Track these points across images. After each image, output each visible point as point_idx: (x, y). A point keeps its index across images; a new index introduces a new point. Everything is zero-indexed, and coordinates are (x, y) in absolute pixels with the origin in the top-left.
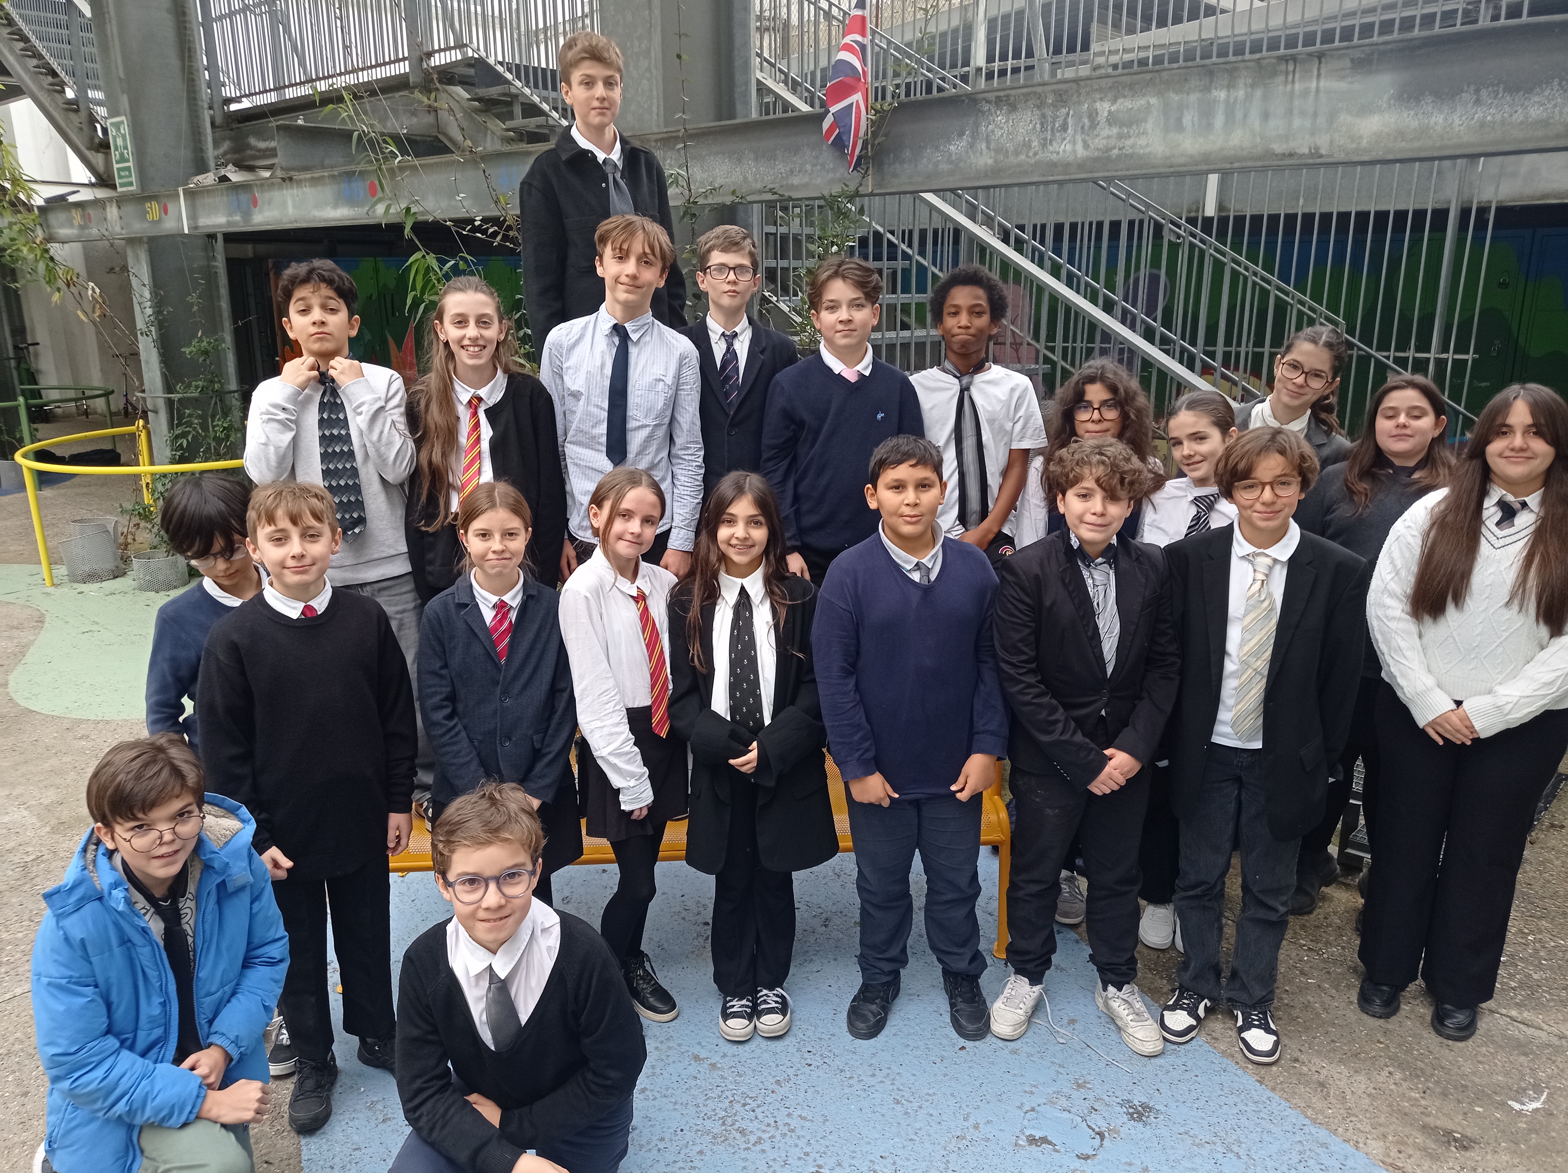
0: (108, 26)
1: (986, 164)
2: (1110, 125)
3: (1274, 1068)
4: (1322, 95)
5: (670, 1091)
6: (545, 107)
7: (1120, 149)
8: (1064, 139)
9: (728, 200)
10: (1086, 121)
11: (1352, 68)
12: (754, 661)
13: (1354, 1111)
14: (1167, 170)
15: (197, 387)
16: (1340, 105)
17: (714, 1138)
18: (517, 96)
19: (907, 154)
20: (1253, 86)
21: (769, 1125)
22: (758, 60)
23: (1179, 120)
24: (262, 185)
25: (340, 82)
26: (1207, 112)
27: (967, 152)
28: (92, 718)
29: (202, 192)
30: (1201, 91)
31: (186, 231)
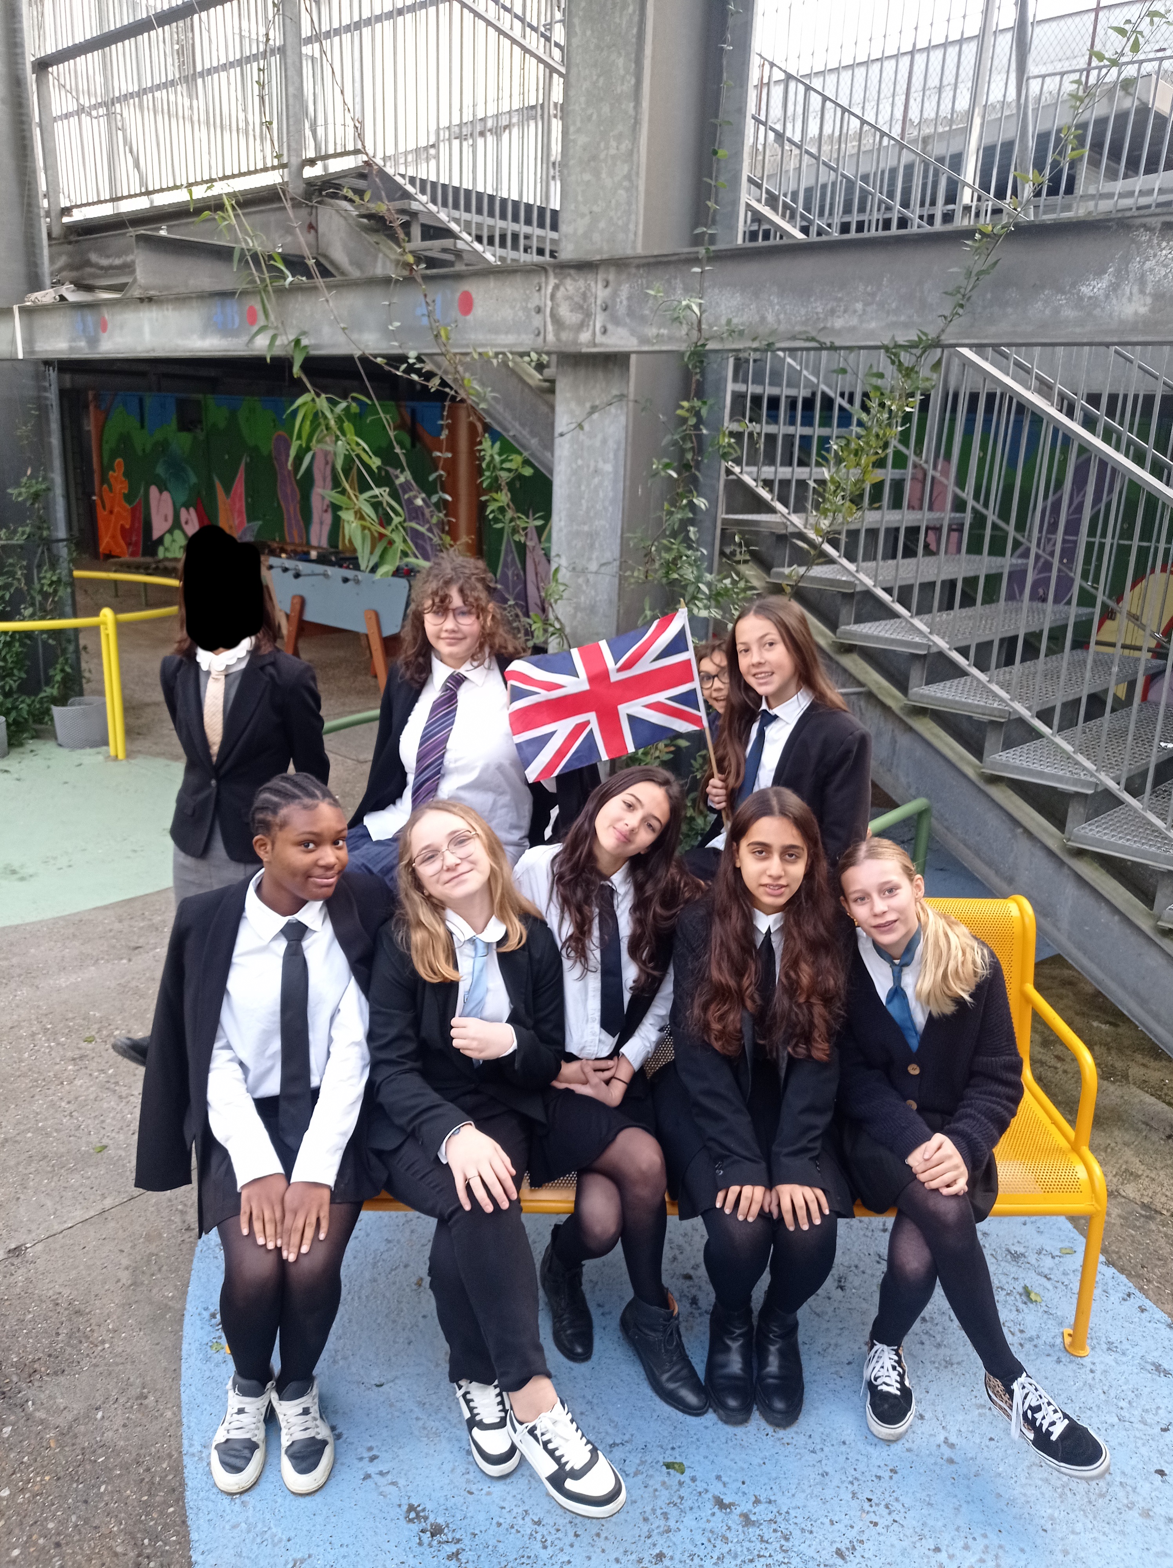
1: (1136, 313)
6: (455, 228)
15: (23, 533)
18: (417, 214)
19: (1013, 294)
24: (113, 306)
27: (1108, 296)
29: (40, 312)
31: (20, 356)
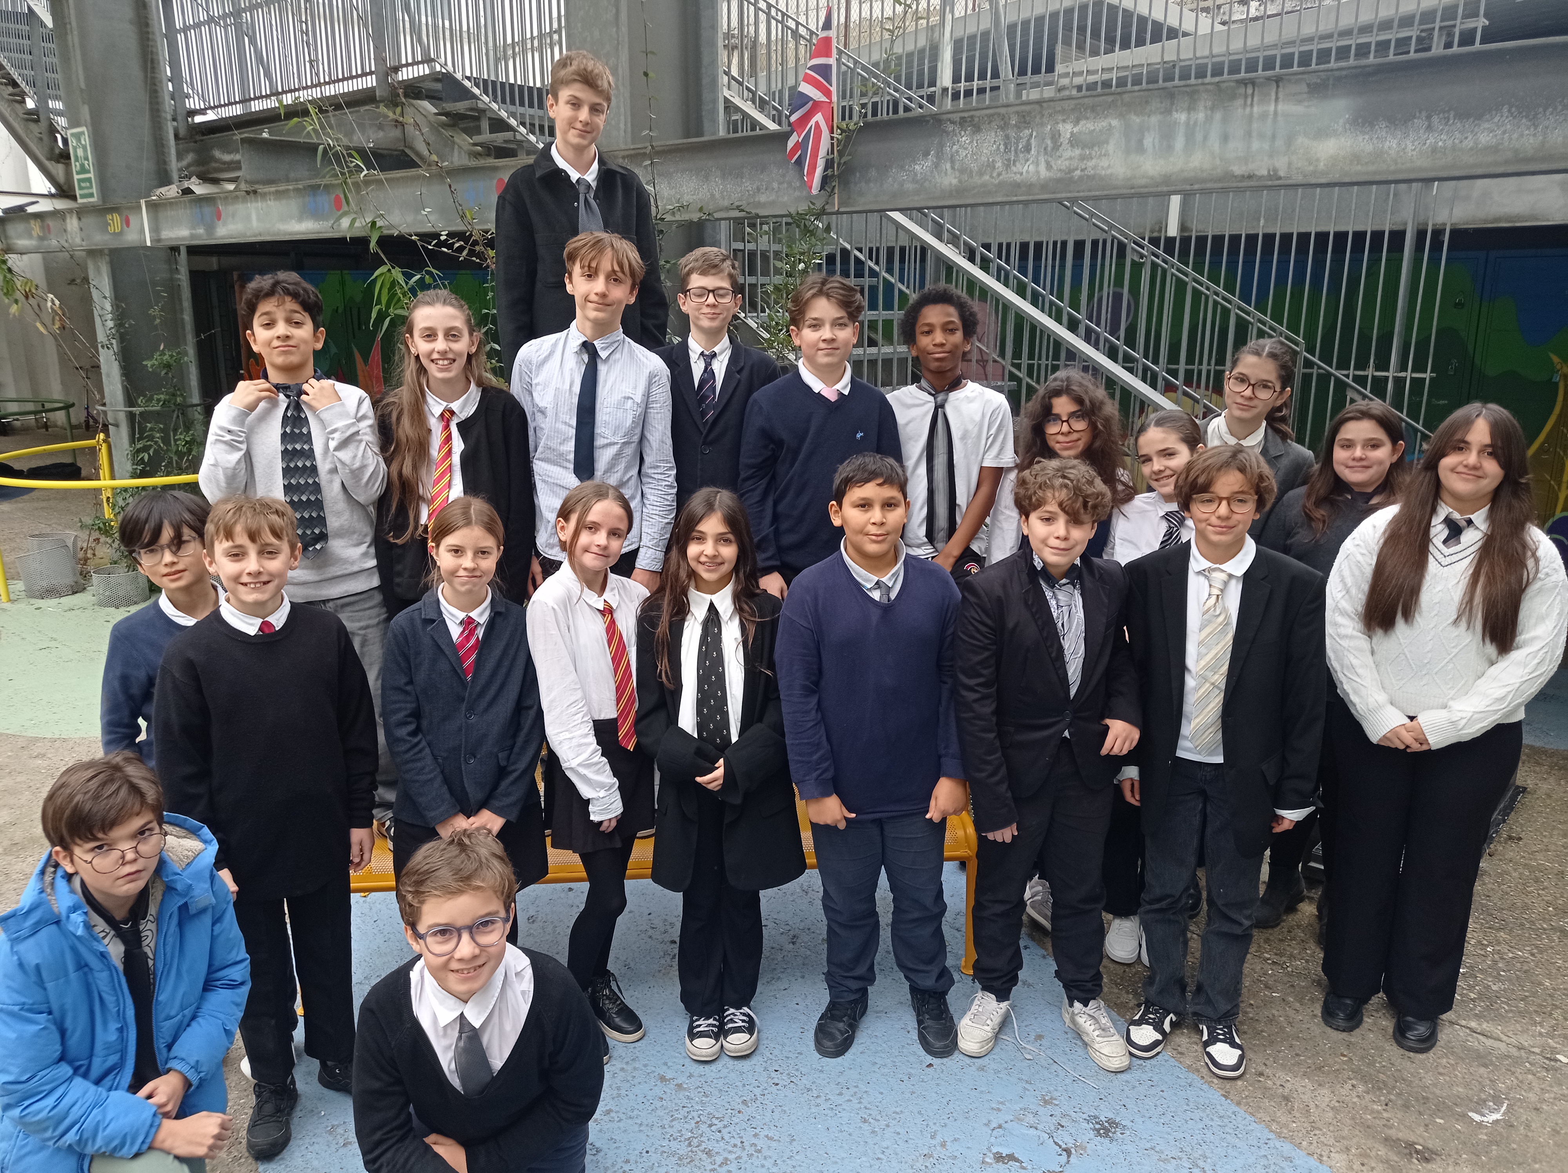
0: (69, 37)
1: (951, 184)
2: (1072, 146)
3: (1239, 1083)
4: (1280, 118)
5: (636, 1112)
6: (513, 122)
7: (1082, 170)
8: (1028, 160)
9: (695, 217)
10: (1049, 142)
11: (1308, 93)
12: (721, 677)
13: (1319, 1125)
14: (1128, 191)
15: (159, 400)
16: (1298, 128)
17: (680, 1159)
18: (484, 111)
19: (873, 173)
20: (1213, 109)
21: (735, 1146)
22: (726, 78)
23: (1140, 142)
24: (226, 198)
25: (304, 96)
26: (1167, 135)
27: (932, 172)
28: (49, 736)
29: (164, 205)
30: (1162, 113)
31: (149, 244)
